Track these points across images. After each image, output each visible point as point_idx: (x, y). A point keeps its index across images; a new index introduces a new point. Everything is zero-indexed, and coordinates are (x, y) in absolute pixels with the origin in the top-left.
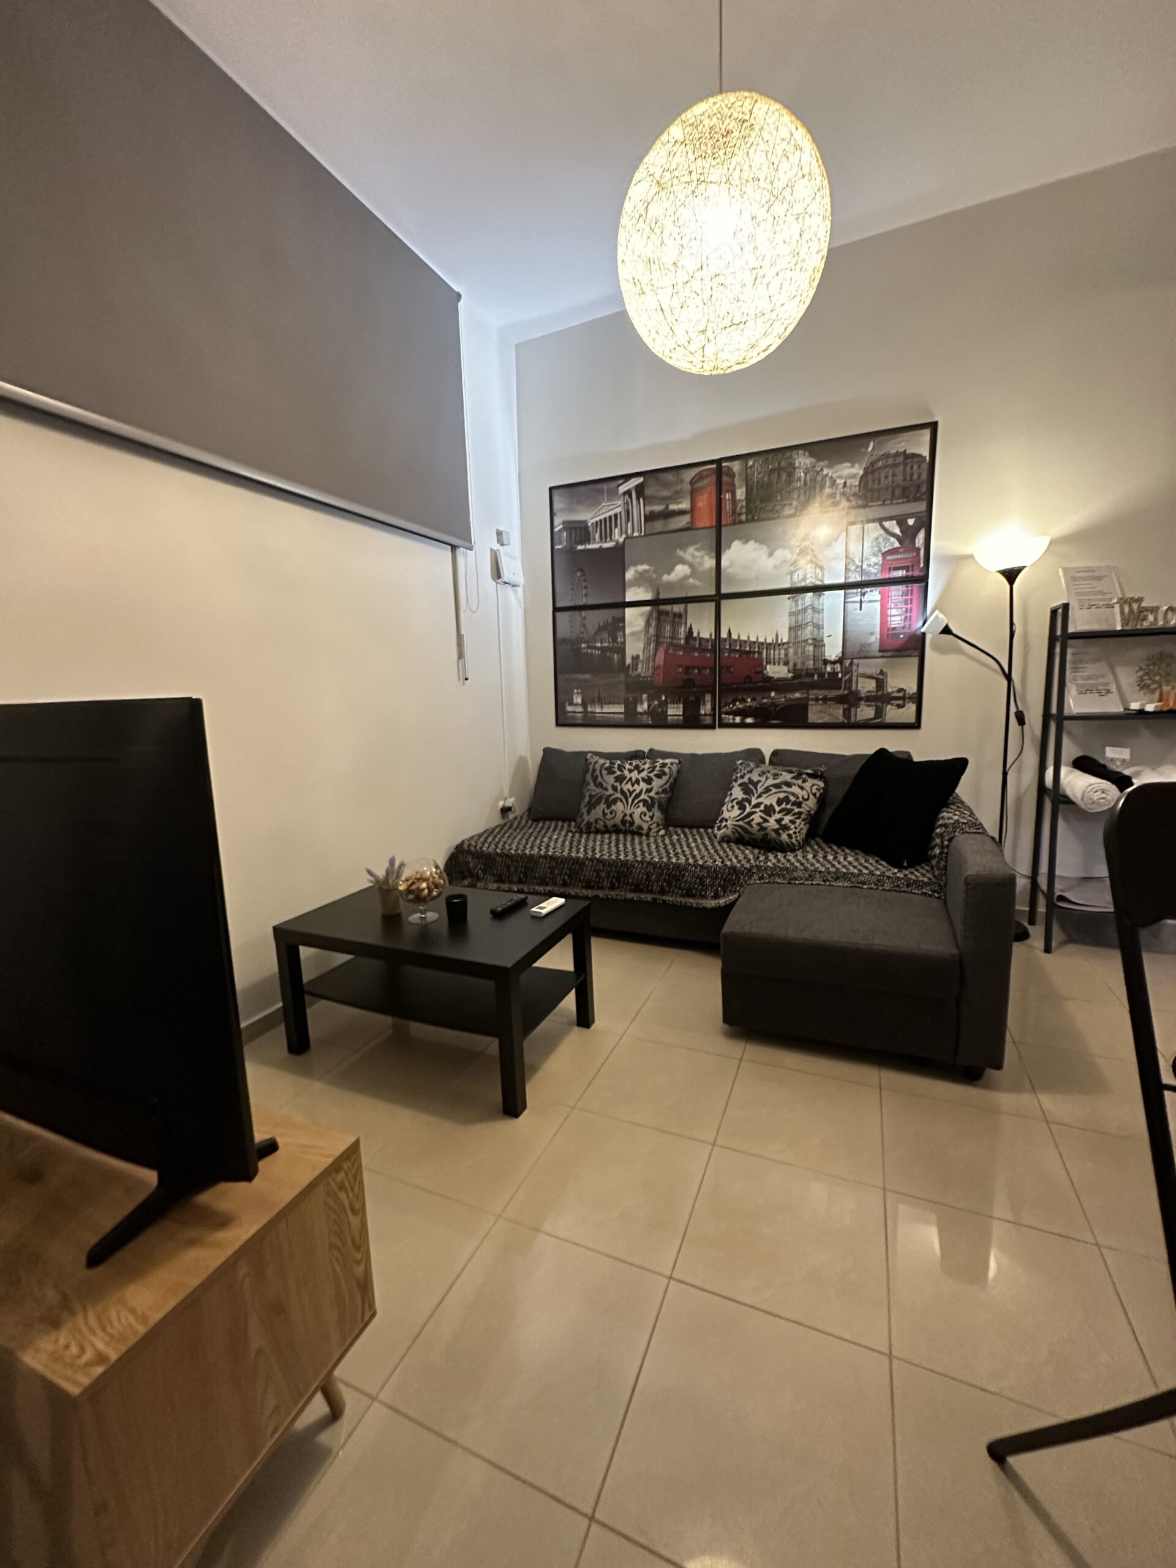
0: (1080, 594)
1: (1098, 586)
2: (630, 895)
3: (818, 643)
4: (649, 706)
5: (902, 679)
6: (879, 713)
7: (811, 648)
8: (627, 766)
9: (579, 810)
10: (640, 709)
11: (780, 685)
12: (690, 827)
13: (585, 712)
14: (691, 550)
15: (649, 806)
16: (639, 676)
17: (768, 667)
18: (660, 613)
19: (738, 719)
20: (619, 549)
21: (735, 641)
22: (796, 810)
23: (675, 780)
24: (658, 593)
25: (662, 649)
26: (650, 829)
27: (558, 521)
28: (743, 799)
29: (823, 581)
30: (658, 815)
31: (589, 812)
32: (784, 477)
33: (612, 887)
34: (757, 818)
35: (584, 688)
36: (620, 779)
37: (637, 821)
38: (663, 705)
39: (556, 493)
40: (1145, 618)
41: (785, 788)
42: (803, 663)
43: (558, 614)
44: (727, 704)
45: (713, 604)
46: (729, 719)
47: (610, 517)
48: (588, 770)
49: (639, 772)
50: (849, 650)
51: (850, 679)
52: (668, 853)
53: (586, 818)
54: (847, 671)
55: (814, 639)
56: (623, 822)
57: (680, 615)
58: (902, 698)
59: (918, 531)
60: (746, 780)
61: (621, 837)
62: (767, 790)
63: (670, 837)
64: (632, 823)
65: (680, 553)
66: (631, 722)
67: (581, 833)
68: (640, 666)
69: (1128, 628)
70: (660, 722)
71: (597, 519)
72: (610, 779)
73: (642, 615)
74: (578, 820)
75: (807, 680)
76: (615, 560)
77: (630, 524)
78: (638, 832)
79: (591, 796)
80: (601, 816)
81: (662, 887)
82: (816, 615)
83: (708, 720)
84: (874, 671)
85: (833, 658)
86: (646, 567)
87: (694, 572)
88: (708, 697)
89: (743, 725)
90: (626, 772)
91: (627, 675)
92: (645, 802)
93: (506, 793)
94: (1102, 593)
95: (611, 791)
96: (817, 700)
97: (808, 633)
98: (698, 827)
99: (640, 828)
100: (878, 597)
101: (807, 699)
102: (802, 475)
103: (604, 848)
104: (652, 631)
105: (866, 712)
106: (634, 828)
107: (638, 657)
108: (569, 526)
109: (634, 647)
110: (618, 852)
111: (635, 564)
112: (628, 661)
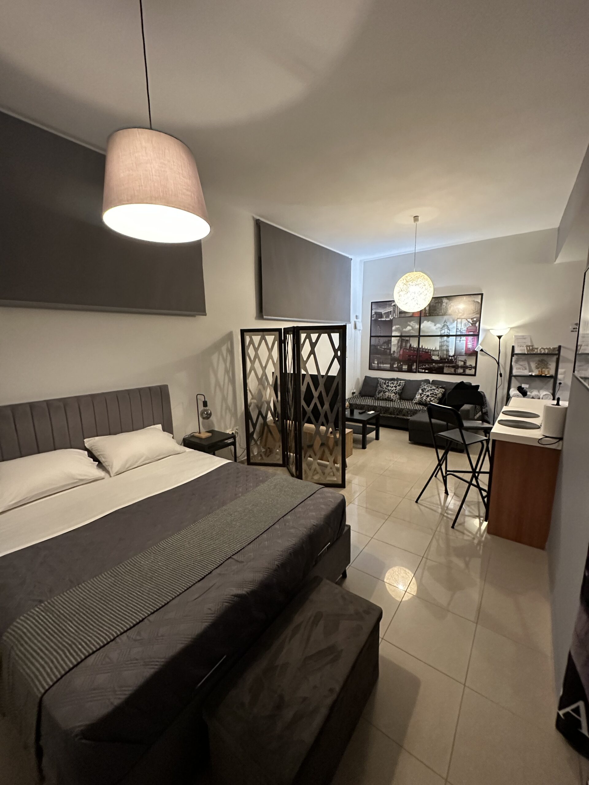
0: (518, 343)
1: (524, 341)
2: (389, 416)
3: (448, 351)
4: (397, 365)
5: (471, 362)
6: (464, 371)
7: (445, 352)
8: (390, 383)
9: (375, 394)
10: (394, 366)
11: (436, 362)
12: (407, 400)
13: (378, 366)
14: (412, 322)
15: (395, 393)
16: (395, 357)
17: (433, 357)
18: (402, 339)
19: (423, 371)
20: (391, 321)
21: (424, 349)
22: (435, 396)
23: (404, 387)
24: (402, 334)
25: (402, 350)
26: (395, 400)
27: (373, 312)
28: (422, 393)
29: (449, 333)
30: (398, 396)
31: (378, 394)
32: (440, 305)
33: (384, 413)
34: (424, 398)
35: (378, 359)
36: (388, 386)
37: (392, 397)
38: (402, 365)
39: (373, 303)
40: (534, 351)
41: (433, 391)
42: (443, 356)
43: (372, 338)
44: (421, 366)
45: (418, 338)
46: (421, 370)
47: (389, 312)
48: (378, 383)
49: (393, 384)
50: (456, 353)
51: (456, 361)
52: (399, 406)
53: (378, 396)
54: (456, 359)
55: (446, 350)
56: (388, 397)
57: (407, 341)
58: (471, 367)
59: (477, 322)
60: (423, 388)
61: (387, 401)
62: (428, 391)
63: (401, 402)
64: (390, 398)
65: (409, 323)
66: (392, 370)
67: (376, 400)
68: (395, 354)
69: (529, 353)
70: (400, 370)
71: (385, 312)
72: (385, 386)
73: (396, 339)
74: (375, 397)
75: (444, 361)
76: (390, 323)
77: (394, 314)
78: (392, 400)
79: (379, 390)
80: (382, 396)
81: (397, 414)
82: (447, 343)
83: (415, 370)
84: (463, 359)
85: (452, 355)
86: (398, 326)
87: (413, 329)
88: (415, 364)
89: (425, 372)
90: (389, 384)
91: (391, 356)
92: (394, 392)
93: (354, 389)
94: (525, 343)
95: (385, 389)
96: (446, 366)
97: (445, 348)
98: (409, 400)
99: (393, 399)
100: (465, 339)
101: (444, 366)
102: (445, 305)
103: (382, 404)
104: (399, 344)
105: (460, 371)
106: (391, 399)
107: (395, 351)
108: (376, 313)
109: (394, 348)
110: (386, 405)
111: (396, 325)
112: (392, 352)
